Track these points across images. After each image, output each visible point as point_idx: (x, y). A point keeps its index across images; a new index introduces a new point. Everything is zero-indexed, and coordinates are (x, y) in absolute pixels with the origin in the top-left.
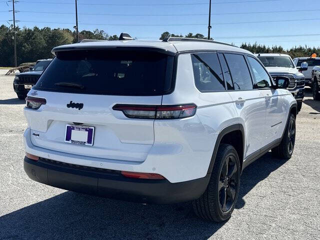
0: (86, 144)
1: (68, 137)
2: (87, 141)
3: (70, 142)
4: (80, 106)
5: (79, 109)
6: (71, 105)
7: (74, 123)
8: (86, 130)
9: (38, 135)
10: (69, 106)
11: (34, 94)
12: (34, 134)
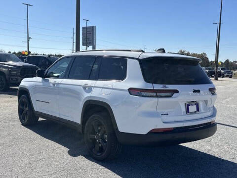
0: (196, 112)
3: (189, 113)
5: (199, 93)
6: (195, 91)
7: (192, 101)
8: (196, 105)
9: (167, 114)
11: (165, 87)
12: (163, 114)
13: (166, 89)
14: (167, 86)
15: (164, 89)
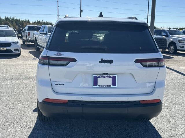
0: (111, 87)
1: (96, 83)
2: (111, 84)
3: (98, 86)
4: (111, 62)
5: (110, 64)
6: (102, 61)
7: (103, 73)
8: (110, 77)
9: (63, 85)
10: (100, 62)
11: (59, 54)
12: (58, 84)
13: (60, 56)
14: (62, 53)
15: (57, 56)
